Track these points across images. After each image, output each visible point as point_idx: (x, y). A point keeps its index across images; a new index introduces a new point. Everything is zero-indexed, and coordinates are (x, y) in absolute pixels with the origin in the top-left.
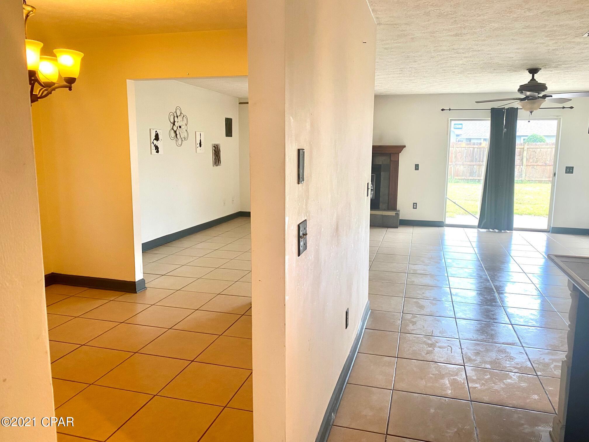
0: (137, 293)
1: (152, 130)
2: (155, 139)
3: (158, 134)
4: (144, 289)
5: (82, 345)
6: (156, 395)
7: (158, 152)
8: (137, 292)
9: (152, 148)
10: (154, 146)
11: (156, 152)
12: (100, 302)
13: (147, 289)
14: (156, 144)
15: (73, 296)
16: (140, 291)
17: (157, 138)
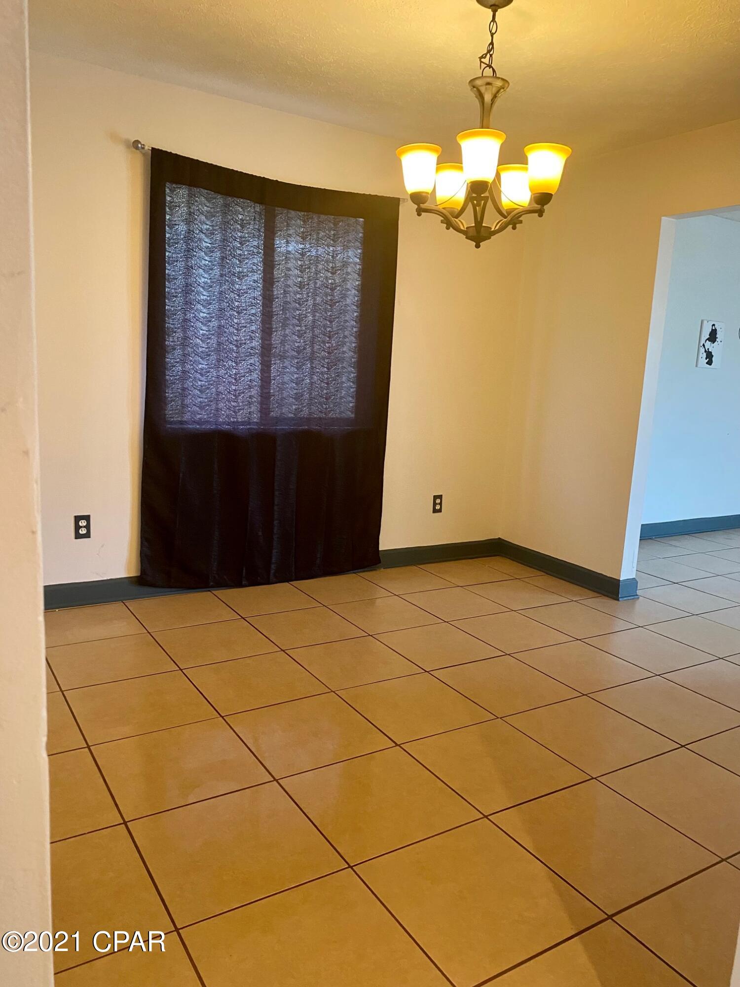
0: (618, 600)
1: (705, 322)
2: (707, 339)
3: (716, 330)
4: (633, 597)
5: (507, 654)
6: (595, 778)
7: (710, 363)
8: (620, 599)
9: (701, 355)
10: (705, 351)
11: (707, 363)
12: (555, 599)
13: (638, 598)
14: (708, 349)
15: (519, 579)
16: (625, 598)
17: (713, 337)
